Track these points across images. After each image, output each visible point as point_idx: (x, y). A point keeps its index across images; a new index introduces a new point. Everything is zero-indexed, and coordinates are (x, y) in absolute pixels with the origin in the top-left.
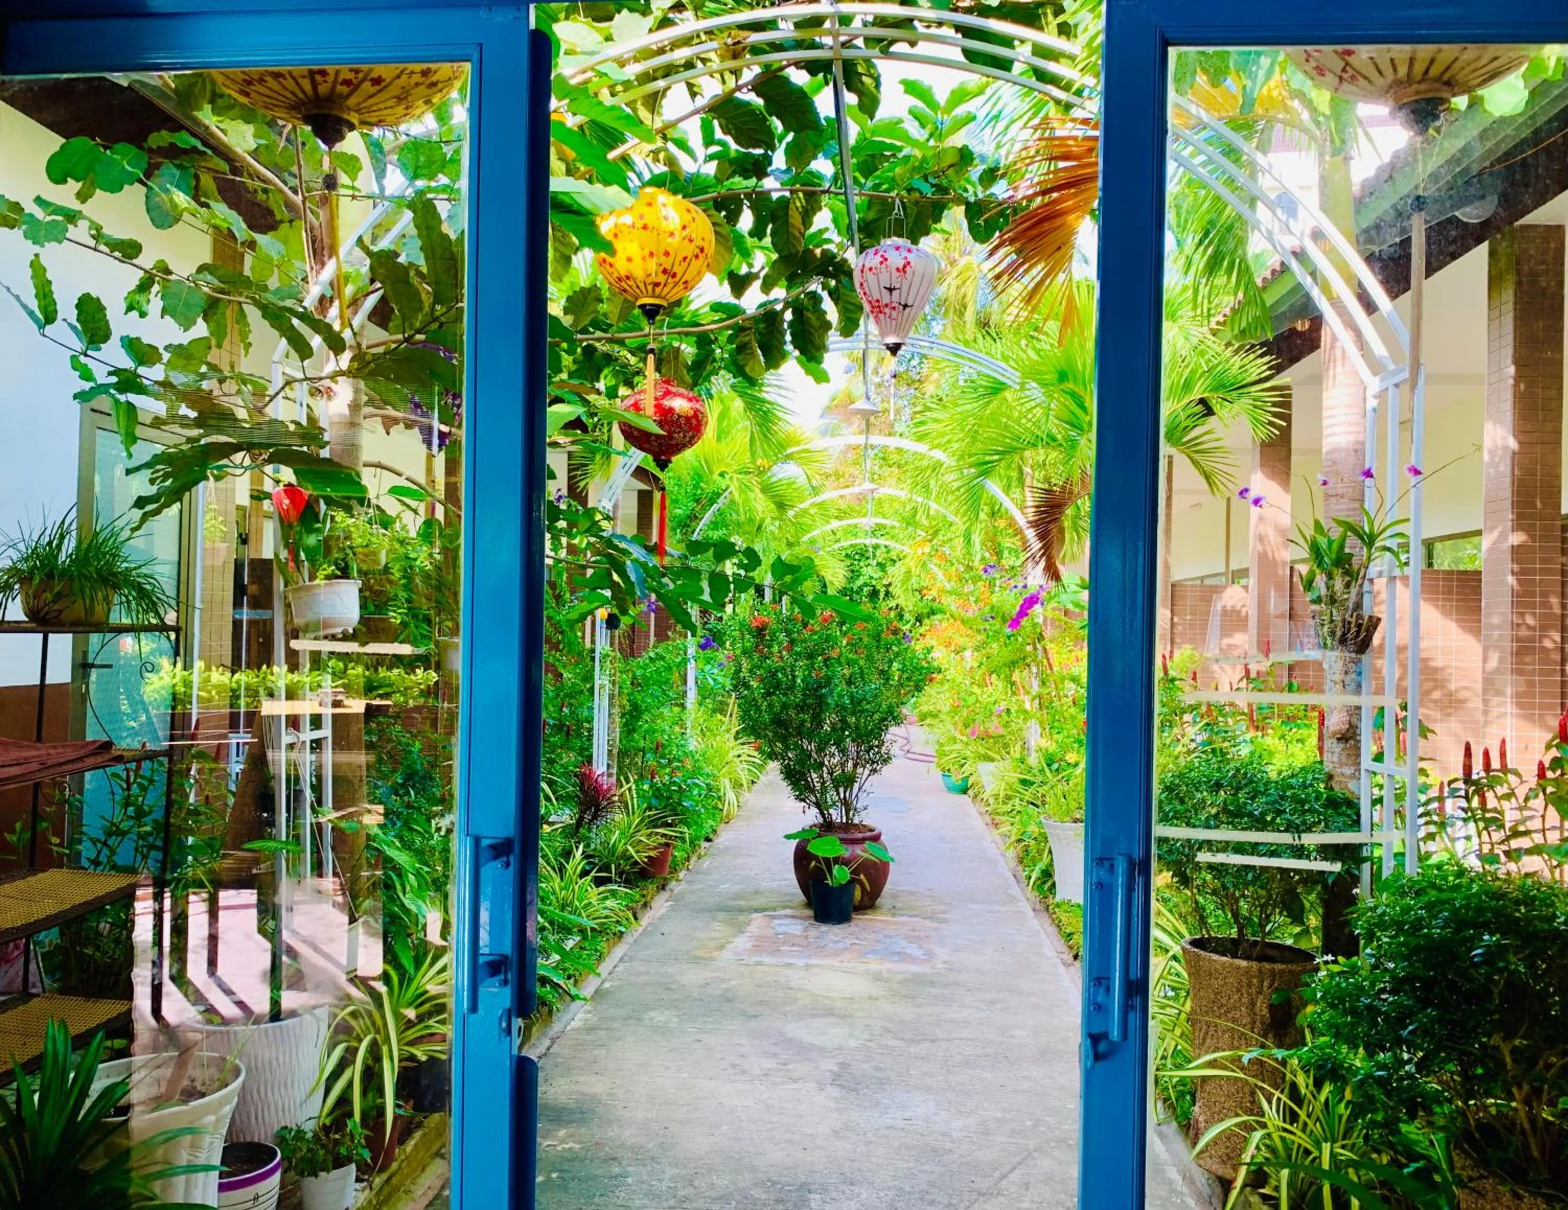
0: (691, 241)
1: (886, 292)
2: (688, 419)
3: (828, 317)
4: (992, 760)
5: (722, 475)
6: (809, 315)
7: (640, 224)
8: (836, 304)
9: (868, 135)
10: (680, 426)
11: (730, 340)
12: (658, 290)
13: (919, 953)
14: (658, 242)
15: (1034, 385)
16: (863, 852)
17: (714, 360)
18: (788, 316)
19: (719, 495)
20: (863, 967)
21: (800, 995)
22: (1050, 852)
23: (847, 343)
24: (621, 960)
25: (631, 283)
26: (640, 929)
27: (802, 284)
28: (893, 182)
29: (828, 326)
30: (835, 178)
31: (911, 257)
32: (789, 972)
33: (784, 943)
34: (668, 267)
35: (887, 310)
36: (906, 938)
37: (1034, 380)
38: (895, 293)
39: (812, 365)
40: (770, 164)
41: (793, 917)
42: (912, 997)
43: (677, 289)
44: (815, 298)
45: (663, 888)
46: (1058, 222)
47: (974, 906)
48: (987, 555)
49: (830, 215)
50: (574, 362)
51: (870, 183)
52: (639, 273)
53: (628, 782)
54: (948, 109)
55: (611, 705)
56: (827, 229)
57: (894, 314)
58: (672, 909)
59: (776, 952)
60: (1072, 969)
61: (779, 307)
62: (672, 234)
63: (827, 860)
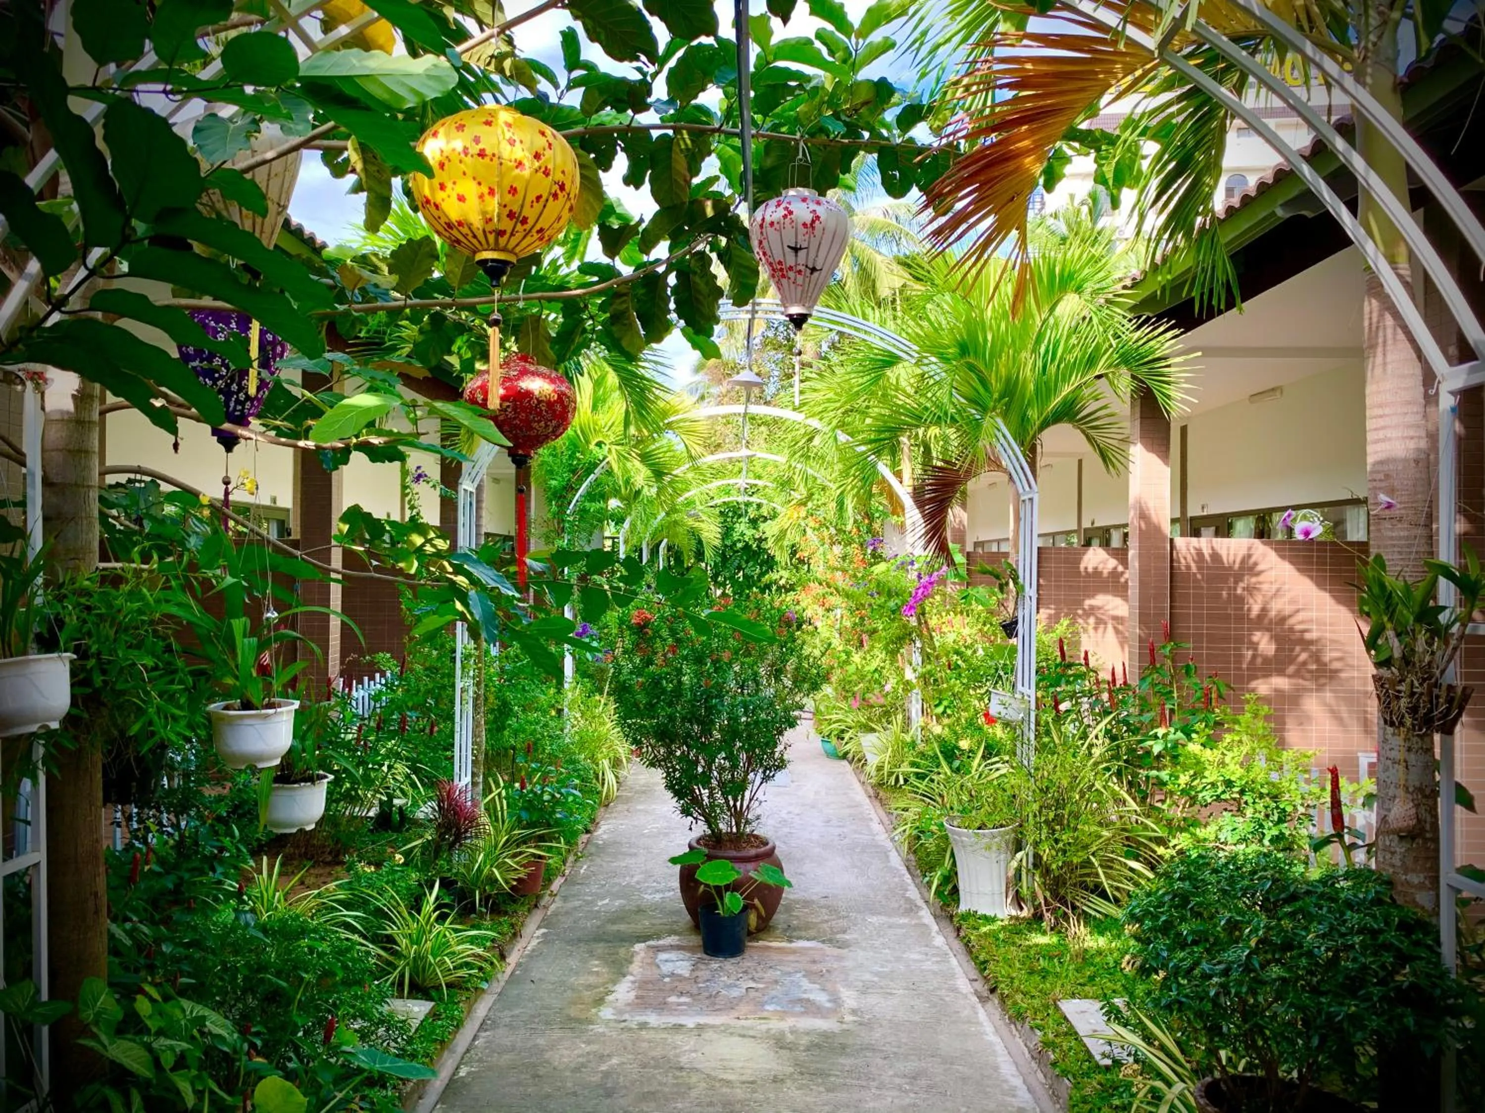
0: (546, 173)
1: (790, 254)
2: (550, 404)
3: (719, 283)
4: (873, 730)
5: (599, 444)
6: (697, 279)
7: (475, 149)
8: (727, 268)
9: (771, 58)
10: (540, 414)
11: (602, 308)
12: (502, 241)
13: (821, 999)
14: (501, 175)
15: (934, 359)
16: (759, 874)
17: (584, 331)
18: (672, 280)
19: (596, 465)
20: (763, 1026)
21: (694, 1079)
22: (953, 855)
23: (742, 315)
24: (482, 1027)
25: (465, 230)
26: (509, 970)
27: (688, 243)
28: (796, 121)
29: (719, 293)
30: (728, 114)
31: (820, 211)
32: (678, 1039)
33: (673, 990)
34: (516, 209)
35: (791, 274)
36: (809, 974)
37: (933, 354)
38: (802, 254)
39: (701, 339)
40: (649, 93)
41: (679, 948)
42: (823, 1074)
43: (528, 240)
44: (703, 260)
45: (536, 906)
46: (1011, 166)
47: (874, 919)
48: (859, 517)
49: (718, 163)
50: (421, 331)
51: (768, 124)
52: (477, 221)
53: (498, 785)
54: (863, 33)
55: (476, 706)
56: (717, 178)
57: (800, 279)
58: (546, 940)
59: (662, 1007)
60: (989, 1005)
61: (661, 269)
62: (520, 164)
63: (718, 888)
